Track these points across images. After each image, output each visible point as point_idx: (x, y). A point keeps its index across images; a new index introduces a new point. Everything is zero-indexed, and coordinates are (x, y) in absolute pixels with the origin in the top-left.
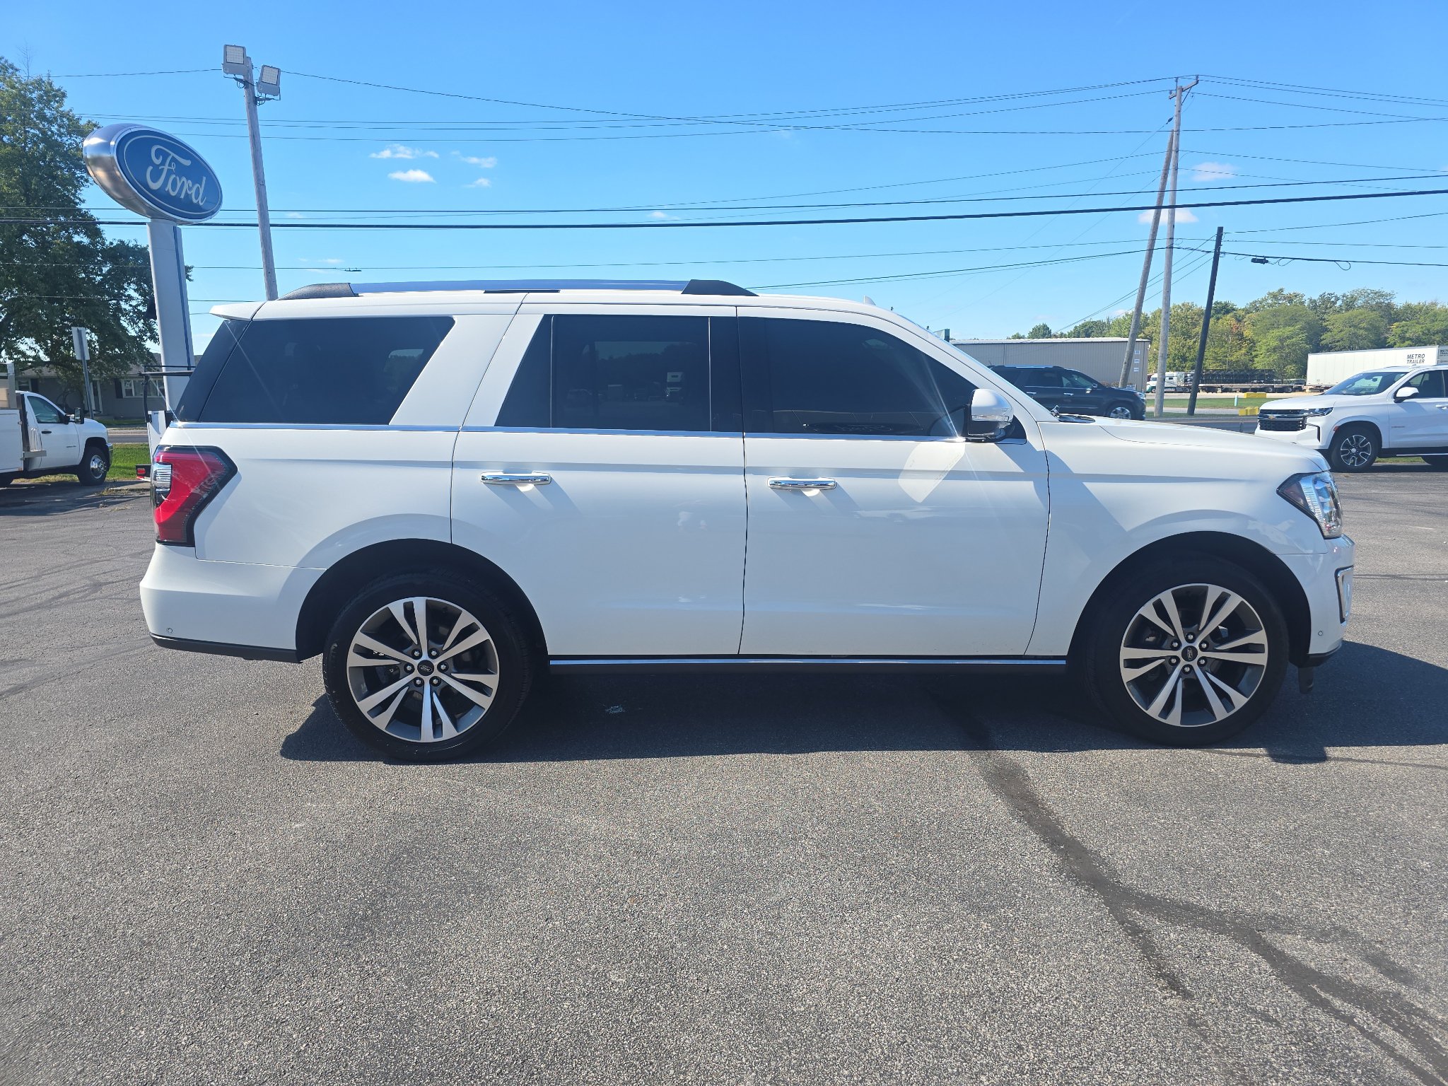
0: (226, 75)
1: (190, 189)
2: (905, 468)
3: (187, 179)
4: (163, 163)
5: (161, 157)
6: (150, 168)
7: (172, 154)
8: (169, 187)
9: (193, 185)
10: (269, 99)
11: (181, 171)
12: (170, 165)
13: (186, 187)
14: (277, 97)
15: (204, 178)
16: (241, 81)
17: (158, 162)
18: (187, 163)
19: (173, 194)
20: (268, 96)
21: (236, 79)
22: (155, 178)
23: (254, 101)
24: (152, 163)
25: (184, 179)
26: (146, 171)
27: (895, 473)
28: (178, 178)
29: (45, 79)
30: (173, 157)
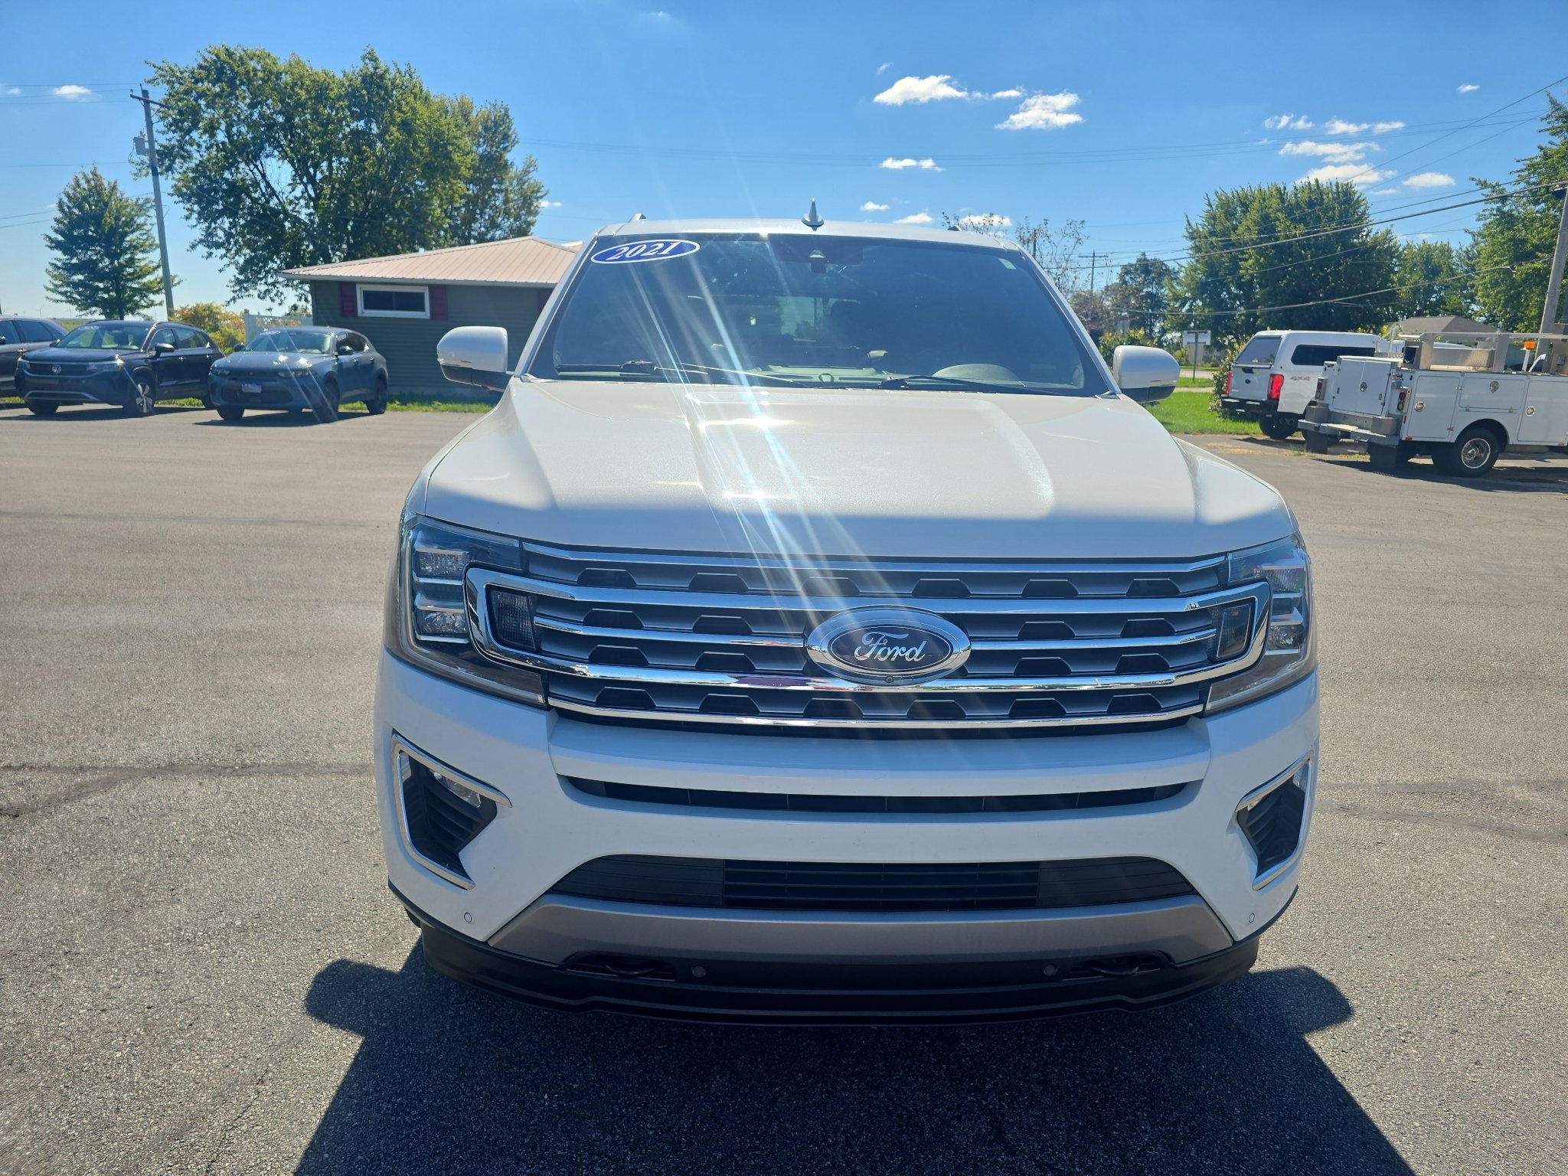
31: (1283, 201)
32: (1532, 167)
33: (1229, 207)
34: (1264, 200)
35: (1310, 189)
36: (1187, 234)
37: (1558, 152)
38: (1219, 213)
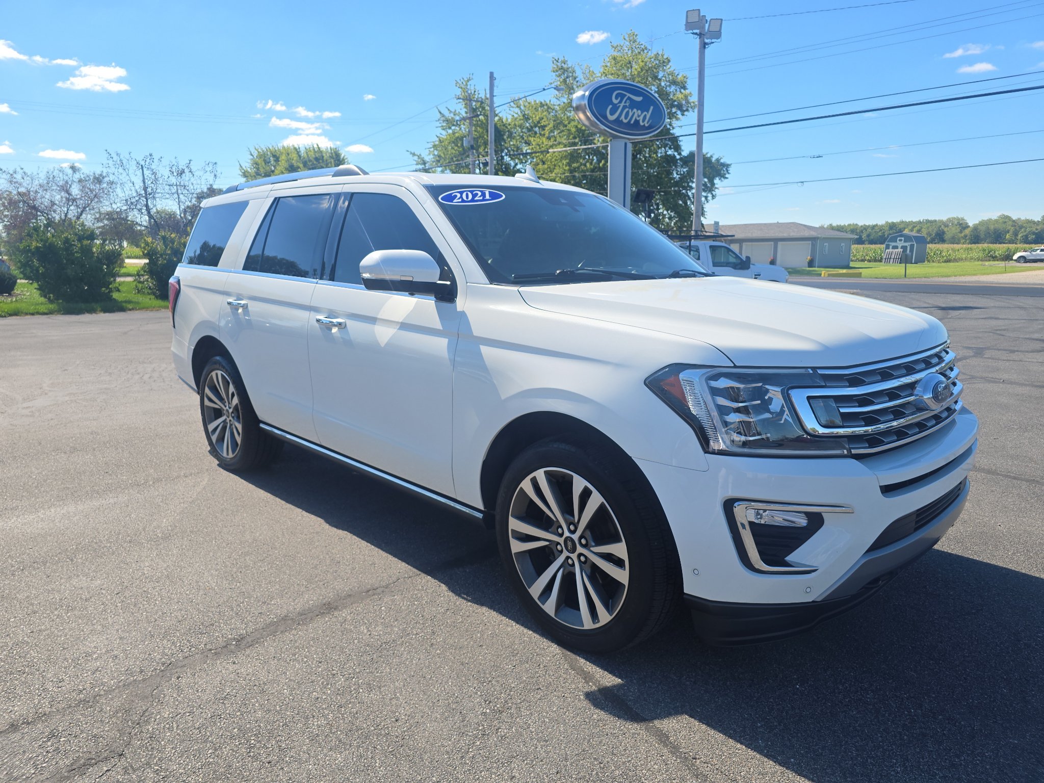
0: (686, 32)
1: (639, 116)
2: (379, 317)
3: (637, 110)
4: (620, 102)
5: (619, 99)
6: (611, 106)
7: (628, 95)
8: (623, 117)
9: (642, 113)
10: (713, 43)
11: (633, 105)
12: (625, 102)
13: (636, 115)
14: (719, 40)
15: (652, 108)
16: (696, 34)
17: (615, 101)
18: (639, 99)
19: (625, 121)
20: (713, 40)
21: (693, 33)
22: (612, 113)
23: (704, 46)
24: (612, 103)
25: (635, 110)
26: (607, 108)
27: (373, 320)
28: (630, 110)
29: (660, 53)
30: (629, 97)
31: (300, 156)
32: (435, 146)
33: (265, 157)
34: (288, 154)
35: (314, 149)
36: (241, 173)
37: (446, 140)
38: (260, 161)
